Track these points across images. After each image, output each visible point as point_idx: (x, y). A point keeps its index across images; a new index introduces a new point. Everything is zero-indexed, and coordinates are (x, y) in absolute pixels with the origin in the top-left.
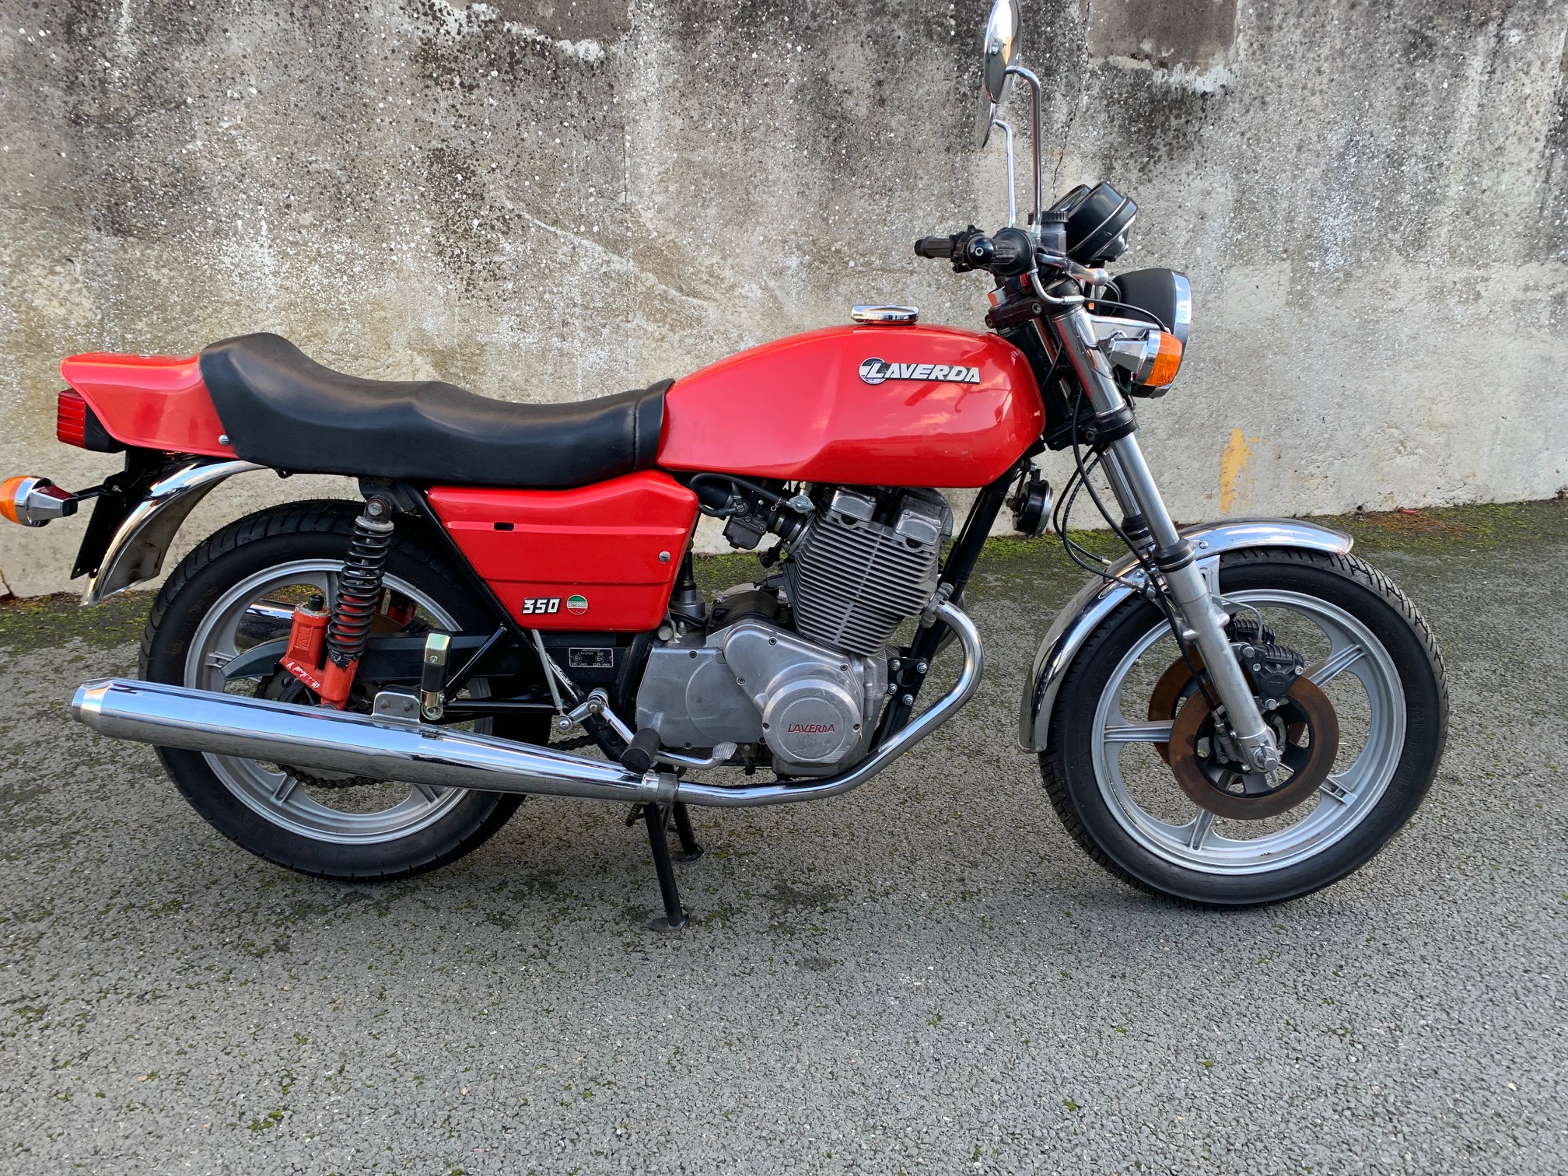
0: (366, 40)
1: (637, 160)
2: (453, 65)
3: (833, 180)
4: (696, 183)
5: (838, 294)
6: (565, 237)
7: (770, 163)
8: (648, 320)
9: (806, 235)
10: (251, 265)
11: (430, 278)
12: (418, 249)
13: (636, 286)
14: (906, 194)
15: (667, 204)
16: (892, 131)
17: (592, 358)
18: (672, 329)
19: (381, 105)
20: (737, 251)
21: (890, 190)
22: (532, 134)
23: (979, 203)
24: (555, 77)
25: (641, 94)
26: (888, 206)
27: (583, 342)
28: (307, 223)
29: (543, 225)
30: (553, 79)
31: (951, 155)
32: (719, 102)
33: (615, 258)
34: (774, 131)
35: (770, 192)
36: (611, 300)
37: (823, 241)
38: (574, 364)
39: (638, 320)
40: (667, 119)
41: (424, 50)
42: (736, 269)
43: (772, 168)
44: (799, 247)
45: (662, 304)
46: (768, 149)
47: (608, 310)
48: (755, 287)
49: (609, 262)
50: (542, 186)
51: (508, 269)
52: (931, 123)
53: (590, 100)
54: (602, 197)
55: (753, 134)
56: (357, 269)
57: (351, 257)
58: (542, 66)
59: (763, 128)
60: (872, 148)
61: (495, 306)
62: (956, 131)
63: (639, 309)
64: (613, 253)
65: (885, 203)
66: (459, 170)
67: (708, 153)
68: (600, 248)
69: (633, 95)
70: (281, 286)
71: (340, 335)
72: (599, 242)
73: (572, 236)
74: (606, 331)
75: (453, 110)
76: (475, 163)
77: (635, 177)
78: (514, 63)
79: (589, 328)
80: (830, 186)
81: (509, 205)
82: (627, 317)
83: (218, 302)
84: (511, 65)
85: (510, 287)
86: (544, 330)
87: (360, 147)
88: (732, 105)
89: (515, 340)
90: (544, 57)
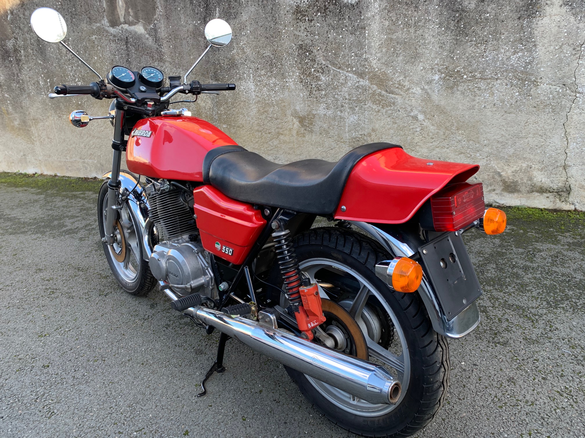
0: (279, 9)
1: (370, 40)
2: (306, 13)
3: (457, 40)
4: (394, 47)
5: (458, 90)
6: (343, 73)
7: (427, 36)
8: (373, 104)
9: (443, 65)
10: (248, 89)
11: (298, 91)
12: (294, 81)
13: (369, 90)
14: (495, 42)
15: (382, 57)
16: (488, 13)
17: (352, 119)
18: (383, 107)
19: (284, 31)
20: (411, 74)
21: (486, 41)
22: (332, 35)
23: (537, 43)
24: (340, 12)
25: (372, 13)
26: (485, 49)
27: (348, 113)
28: (263, 74)
29: (335, 69)
30: (339, 13)
31: (521, 21)
32: (404, 12)
33: (361, 80)
34: (428, 21)
35: (426, 48)
36: (359, 96)
37: (451, 68)
38: (345, 121)
39: (369, 104)
40: (382, 22)
41: (297, 10)
42: (410, 81)
43: (427, 37)
44: (439, 71)
45: (379, 98)
46: (425, 29)
47: (358, 101)
48: (418, 89)
49: (359, 82)
50: (335, 54)
51: (323, 86)
52: (510, 7)
53: (353, 19)
54: (357, 56)
55: (419, 24)
56: (277, 89)
57: (275, 85)
58: (336, 8)
59: (423, 21)
60: (477, 23)
61: (318, 100)
62: (524, 9)
63: (370, 99)
64: (361, 78)
65: (483, 47)
66: (308, 51)
67: (399, 34)
68: (355, 77)
69: (369, 15)
70: (256, 95)
71: (272, 111)
72: (355, 74)
73: (345, 73)
74: (357, 109)
75: (306, 30)
76: (313, 48)
77: (369, 47)
78: (326, 8)
79: (351, 108)
80: (455, 43)
81: (324, 63)
82: (365, 103)
83: (240, 101)
84: (325, 10)
85: (324, 93)
86: (335, 109)
87: (278, 47)
88: (410, 12)
89: (325, 113)
90: (336, 5)
